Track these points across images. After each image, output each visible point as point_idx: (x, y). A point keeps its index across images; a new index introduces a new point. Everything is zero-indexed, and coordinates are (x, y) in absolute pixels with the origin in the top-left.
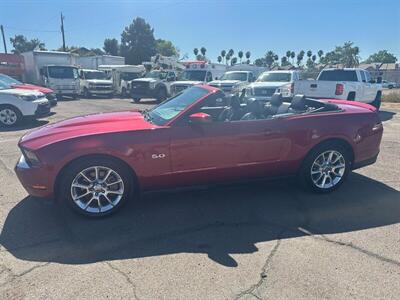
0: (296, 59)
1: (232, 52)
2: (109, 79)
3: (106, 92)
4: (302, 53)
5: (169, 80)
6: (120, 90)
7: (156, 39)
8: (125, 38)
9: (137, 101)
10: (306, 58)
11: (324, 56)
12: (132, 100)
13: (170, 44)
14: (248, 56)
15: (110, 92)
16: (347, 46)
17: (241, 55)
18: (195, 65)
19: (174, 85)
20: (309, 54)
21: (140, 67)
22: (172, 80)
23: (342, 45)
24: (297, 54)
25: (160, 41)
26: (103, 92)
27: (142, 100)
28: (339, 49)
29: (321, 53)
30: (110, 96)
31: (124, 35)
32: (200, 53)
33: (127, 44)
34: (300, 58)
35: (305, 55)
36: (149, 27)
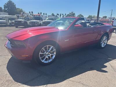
0: (59, 16)
1: (41, 13)
2: (4, 20)
3: (4, 25)
4: (61, 14)
5: (28, 20)
6: (9, 24)
7: (17, 8)
8: (5, 7)
9: (17, 27)
10: (62, 16)
11: (66, 15)
12: (15, 27)
13: (22, 10)
14: (46, 15)
15: (5, 24)
16: (72, 12)
17: (44, 14)
18: (37, 15)
19: (31, 22)
20: (63, 15)
21: (15, 16)
22: (29, 20)
23: (71, 12)
24: (60, 14)
25: (18, 9)
26: (3, 25)
27: (18, 27)
28: (70, 13)
29: (66, 14)
30: (5, 26)
31: (5, 6)
32: (31, 13)
33: (6, 9)
34: (60, 16)
35: (62, 15)
36: (14, 4)
